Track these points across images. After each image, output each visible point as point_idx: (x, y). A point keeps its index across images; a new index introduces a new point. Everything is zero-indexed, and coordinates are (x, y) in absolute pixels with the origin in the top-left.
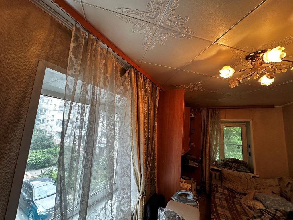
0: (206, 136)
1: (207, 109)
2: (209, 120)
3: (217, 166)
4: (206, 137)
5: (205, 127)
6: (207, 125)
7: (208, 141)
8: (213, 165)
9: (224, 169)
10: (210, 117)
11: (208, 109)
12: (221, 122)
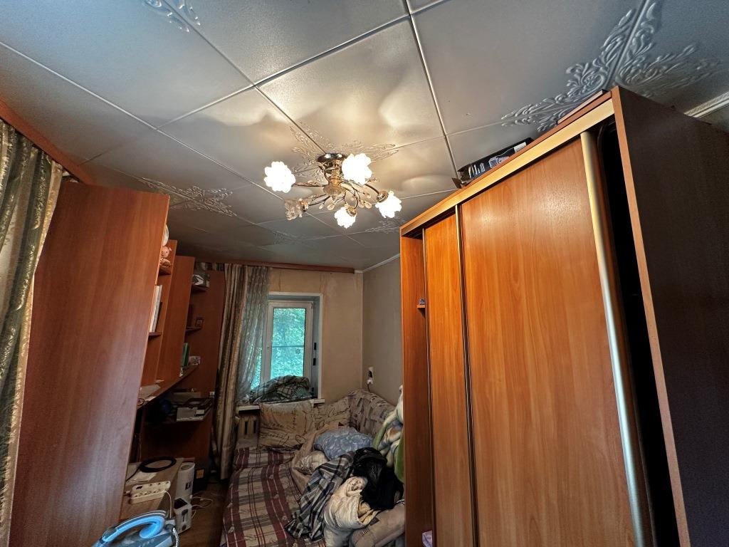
0: (233, 333)
1: (241, 266)
2: (242, 293)
3: (252, 401)
4: (233, 336)
5: (233, 313)
6: (237, 307)
7: (238, 345)
8: (244, 401)
9: (266, 405)
10: (246, 287)
11: (243, 265)
12: (270, 299)
